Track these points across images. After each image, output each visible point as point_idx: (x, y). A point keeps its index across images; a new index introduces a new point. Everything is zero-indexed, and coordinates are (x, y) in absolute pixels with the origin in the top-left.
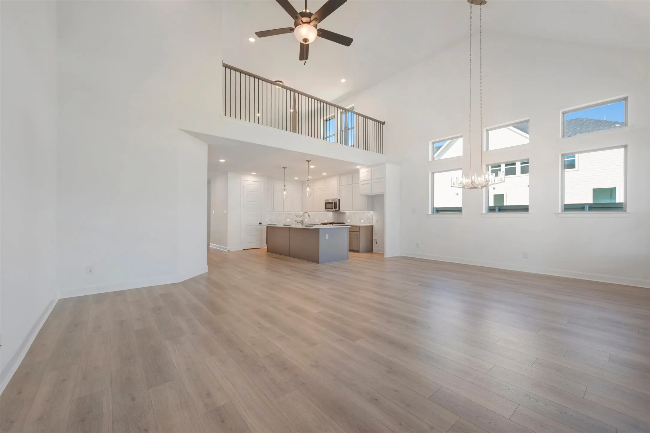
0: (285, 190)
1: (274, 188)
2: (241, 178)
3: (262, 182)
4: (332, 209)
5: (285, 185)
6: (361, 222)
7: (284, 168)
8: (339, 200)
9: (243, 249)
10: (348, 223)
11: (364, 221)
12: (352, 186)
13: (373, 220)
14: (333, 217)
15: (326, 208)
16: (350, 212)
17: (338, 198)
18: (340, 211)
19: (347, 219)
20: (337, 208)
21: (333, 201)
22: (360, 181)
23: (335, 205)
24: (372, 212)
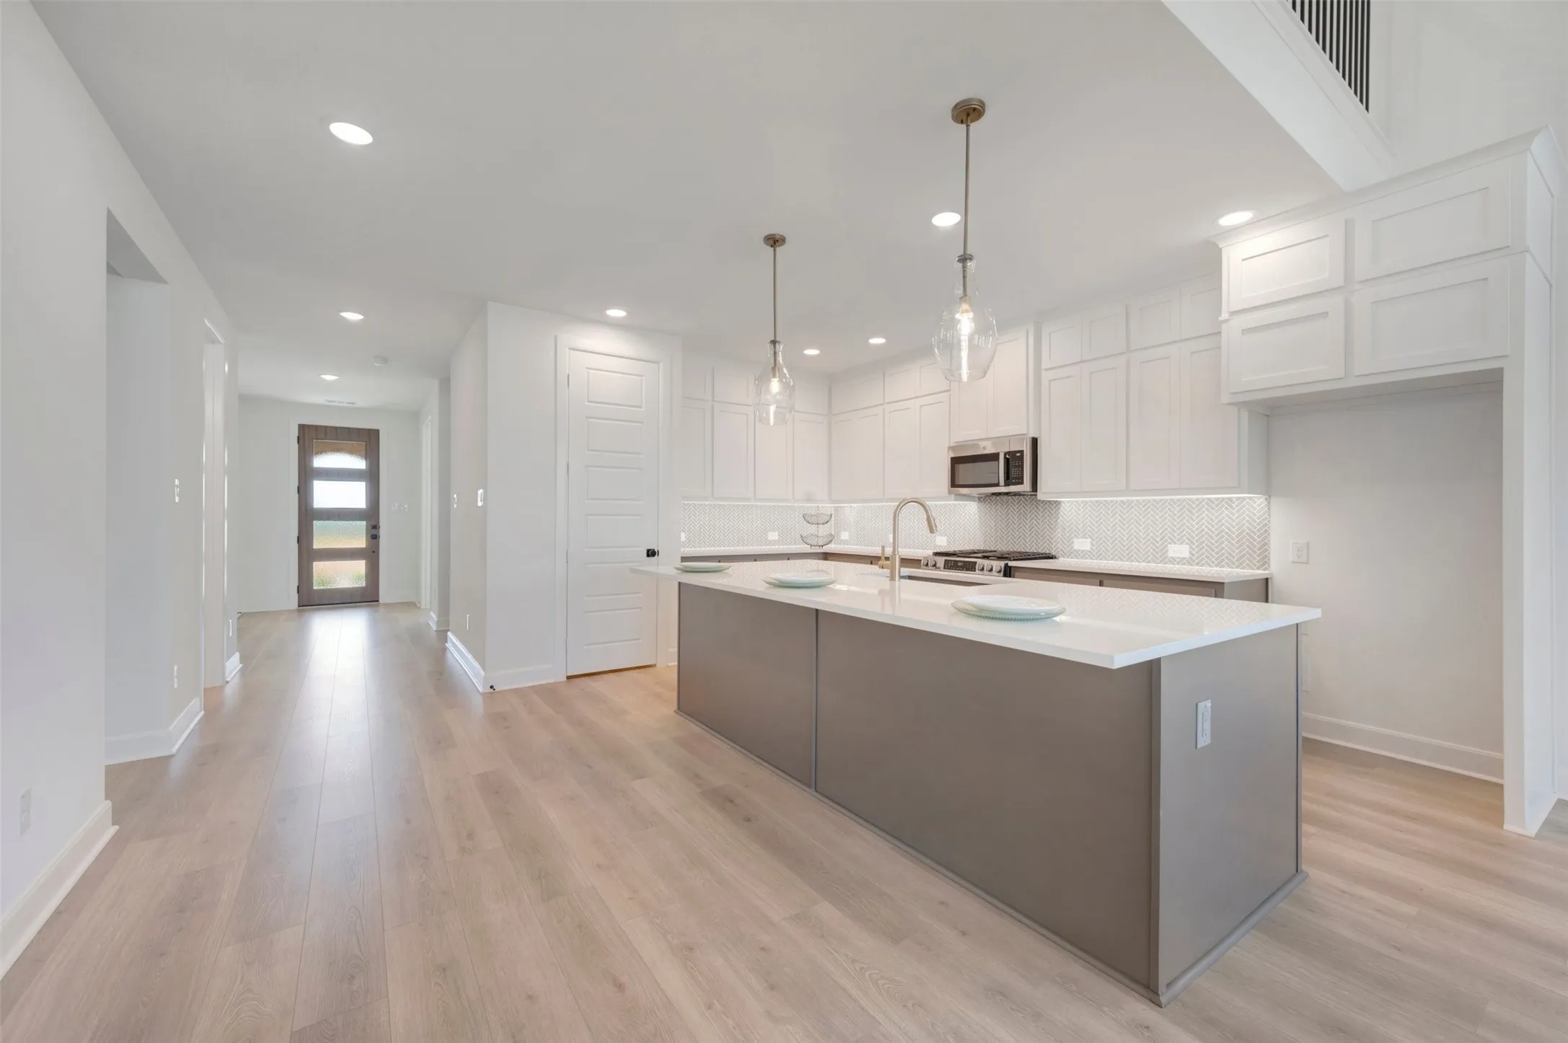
0: (774, 369)
1: (714, 401)
2: (556, 337)
3: (658, 363)
4: (997, 485)
5: (774, 342)
6: (1171, 554)
7: (774, 241)
8: (1035, 442)
9: (569, 678)
10: (1078, 554)
11: (1190, 552)
12: (1128, 361)
13: (1266, 544)
14: (981, 523)
15: (953, 485)
16: (1091, 502)
17: (1025, 433)
18: (1040, 496)
19: (1073, 537)
20: (1023, 484)
21: (1003, 450)
22: (1224, 316)
23: (1015, 467)
24: (1258, 501)
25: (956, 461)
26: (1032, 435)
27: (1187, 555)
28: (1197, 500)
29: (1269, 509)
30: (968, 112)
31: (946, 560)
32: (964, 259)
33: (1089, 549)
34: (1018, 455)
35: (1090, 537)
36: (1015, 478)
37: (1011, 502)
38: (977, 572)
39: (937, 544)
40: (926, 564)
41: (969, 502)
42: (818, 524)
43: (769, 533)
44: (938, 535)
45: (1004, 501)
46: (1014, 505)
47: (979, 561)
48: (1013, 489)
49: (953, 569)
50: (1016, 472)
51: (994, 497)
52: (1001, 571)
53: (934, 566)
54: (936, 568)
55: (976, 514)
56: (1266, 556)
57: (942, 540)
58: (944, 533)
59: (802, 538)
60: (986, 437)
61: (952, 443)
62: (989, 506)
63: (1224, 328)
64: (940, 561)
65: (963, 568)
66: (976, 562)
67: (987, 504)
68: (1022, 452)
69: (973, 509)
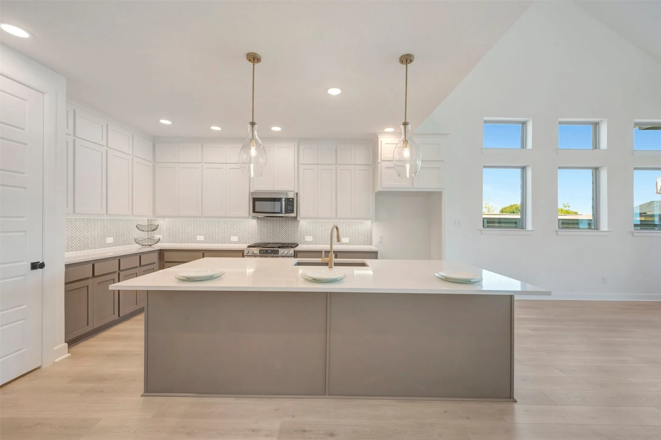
4: (280, 213)
8: (297, 194)
10: (307, 243)
12: (336, 168)
13: (372, 237)
14: (259, 230)
15: (254, 211)
16: (313, 221)
17: (293, 190)
18: (298, 218)
19: (305, 236)
20: (293, 213)
21: (283, 197)
22: (379, 161)
23: (289, 205)
24: (369, 222)
25: (255, 200)
26: (296, 191)
27: (348, 241)
29: (372, 225)
30: (407, 59)
31: (260, 250)
32: (405, 124)
33: (312, 240)
35: (312, 236)
36: (290, 210)
37: (275, 220)
38: (279, 255)
39: (232, 240)
40: (248, 252)
41: (252, 220)
42: (148, 231)
43: (107, 238)
44: (233, 236)
45: (271, 220)
46: (277, 221)
47: (280, 249)
48: (288, 215)
49: (265, 254)
50: (290, 208)
51: (266, 218)
52: (292, 254)
53: (253, 253)
54: (254, 254)
55: (256, 225)
56: (372, 241)
57: (234, 239)
58: (236, 235)
59: (137, 241)
60: (273, 190)
61: (252, 191)
62: (263, 222)
63: (379, 165)
64: (256, 251)
65: (271, 253)
66: (278, 250)
67: (262, 221)
68: (293, 199)
69: (254, 223)
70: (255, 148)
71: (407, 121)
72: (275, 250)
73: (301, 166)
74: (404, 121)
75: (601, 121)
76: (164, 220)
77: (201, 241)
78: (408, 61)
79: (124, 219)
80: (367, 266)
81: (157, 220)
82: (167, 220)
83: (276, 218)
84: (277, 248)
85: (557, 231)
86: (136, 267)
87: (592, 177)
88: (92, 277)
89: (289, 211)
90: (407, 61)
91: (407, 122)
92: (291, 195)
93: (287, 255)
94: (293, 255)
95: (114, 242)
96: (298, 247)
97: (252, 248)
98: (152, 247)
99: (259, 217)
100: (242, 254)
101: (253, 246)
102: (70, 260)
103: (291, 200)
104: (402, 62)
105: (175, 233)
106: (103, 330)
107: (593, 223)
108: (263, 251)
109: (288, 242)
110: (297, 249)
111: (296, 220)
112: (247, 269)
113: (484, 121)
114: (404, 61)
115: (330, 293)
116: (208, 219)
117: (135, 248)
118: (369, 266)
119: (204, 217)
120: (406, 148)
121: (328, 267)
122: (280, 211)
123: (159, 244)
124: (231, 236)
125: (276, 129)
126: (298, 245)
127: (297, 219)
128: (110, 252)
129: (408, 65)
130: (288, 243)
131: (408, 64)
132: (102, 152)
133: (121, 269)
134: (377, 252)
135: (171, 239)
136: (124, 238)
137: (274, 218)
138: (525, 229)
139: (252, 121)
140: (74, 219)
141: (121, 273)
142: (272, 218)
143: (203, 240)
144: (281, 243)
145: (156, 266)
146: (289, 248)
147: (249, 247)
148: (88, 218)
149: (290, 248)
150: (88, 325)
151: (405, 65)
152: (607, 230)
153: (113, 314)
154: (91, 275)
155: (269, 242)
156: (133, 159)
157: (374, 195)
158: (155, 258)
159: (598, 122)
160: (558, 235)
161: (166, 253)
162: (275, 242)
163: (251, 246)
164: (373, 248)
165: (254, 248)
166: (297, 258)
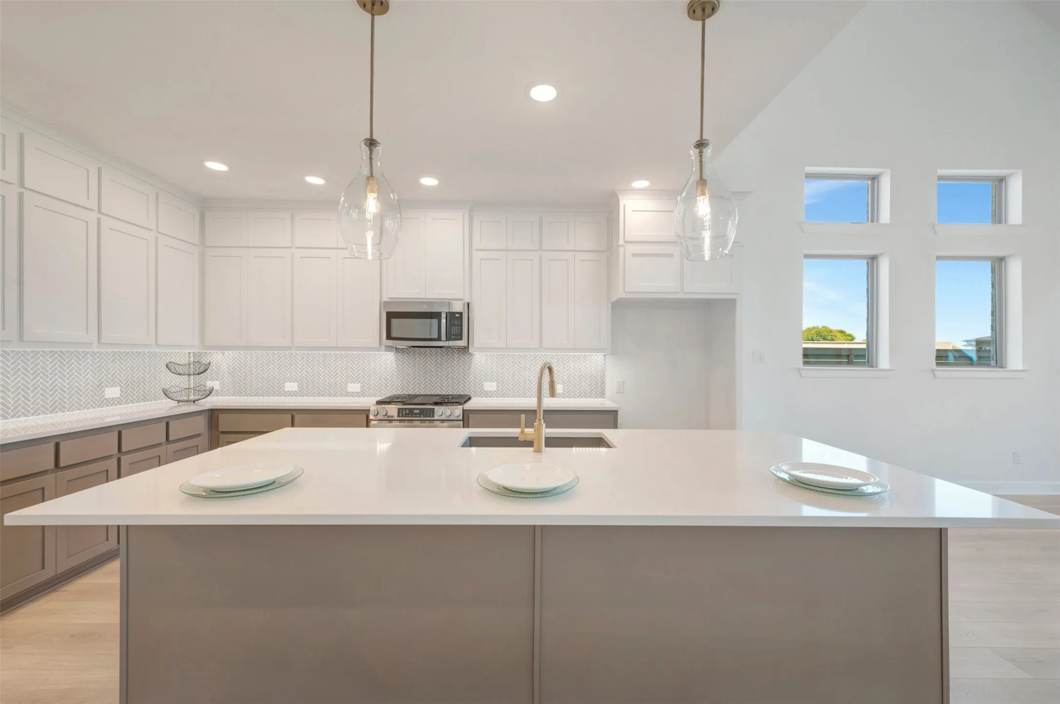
5: (371, 143)
8: (468, 306)
10: (488, 394)
11: (564, 390)
12: (541, 258)
13: (604, 382)
14: (398, 371)
15: (389, 337)
16: (496, 355)
17: (462, 298)
18: (471, 350)
19: (483, 382)
20: (462, 340)
21: (444, 310)
22: (621, 242)
23: (454, 325)
24: (599, 357)
25: (391, 316)
26: (467, 300)
27: (561, 391)
28: (578, 355)
29: (605, 362)
30: (703, 5)
31: (399, 409)
32: (701, 145)
33: (496, 390)
34: (458, 315)
35: (496, 381)
36: (455, 335)
37: (429, 353)
38: (436, 417)
39: (349, 390)
40: (375, 414)
41: (387, 353)
42: (189, 375)
43: (106, 389)
44: (350, 383)
45: (421, 353)
46: (431, 355)
47: (436, 408)
48: (452, 343)
49: (408, 417)
50: (455, 330)
51: (412, 348)
52: (460, 415)
53: (386, 415)
54: (388, 417)
55: (393, 363)
56: (604, 390)
57: (354, 387)
58: (357, 380)
59: (166, 393)
60: (424, 297)
61: (385, 299)
62: (407, 357)
63: (621, 250)
64: (393, 410)
65: (419, 415)
66: (434, 409)
67: (405, 355)
68: (461, 314)
69: (390, 358)
70: (375, 195)
71: (704, 138)
72: (427, 409)
73: (474, 253)
74: (699, 139)
75: (1010, 175)
76: (224, 354)
77: (292, 391)
78: (707, 11)
79: (144, 352)
80: (611, 447)
81: (210, 353)
82: (230, 354)
83: (431, 349)
84: (431, 404)
85: (933, 371)
86: (159, 445)
87: (991, 275)
88: (52, 469)
89: (453, 337)
90: (703, 10)
91: (706, 140)
92: (457, 307)
93: (451, 418)
94: (461, 418)
95: (121, 395)
96: (470, 402)
97: (383, 406)
98: (197, 405)
99: (398, 347)
100: (365, 416)
101: (388, 402)
102: (21, 434)
103: (457, 315)
104: (694, 12)
105: (245, 378)
106: (82, 574)
107: (993, 356)
108: (406, 411)
109: (451, 393)
110: (469, 406)
111: (466, 353)
112: (378, 444)
113: (806, 174)
114: (699, 12)
115: (542, 527)
116: (305, 352)
117: (163, 407)
118: (615, 447)
119: (296, 347)
120: (702, 198)
121: (532, 449)
122: (436, 337)
123: (209, 399)
124: (347, 382)
125: (429, 181)
126: (470, 399)
127: (468, 351)
128: (113, 416)
129: (707, 21)
130: (452, 395)
131: (707, 18)
132: (87, 222)
133: (124, 449)
134: (617, 411)
135: (236, 388)
136: (145, 388)
137: (427, 349)
138: (877, 367)
139: (369, 137)
140: (32, 352)
141: (123, 458)
142: (423, 349)
143: (296, 390)
144: (440, 395)
145: (205, 439)
146: (453, 405)
147: (379, 403)
148: (63, 350)
149: (456, 405)
150: (43, 568)
151: (701, 22)
152: (1021, 368)
153: (105, 538)
154: (52, 465)
155: (418, 393)
156: (157, 239)
157: (610, 306)
158: (201, 425)
159: (1005, 177)
160: (935, 377)
161: (222, 416)
162: (429, 393)
163: (382, 402)
164: (605, 403)
165: (390, 406)
166: (468, 427)
